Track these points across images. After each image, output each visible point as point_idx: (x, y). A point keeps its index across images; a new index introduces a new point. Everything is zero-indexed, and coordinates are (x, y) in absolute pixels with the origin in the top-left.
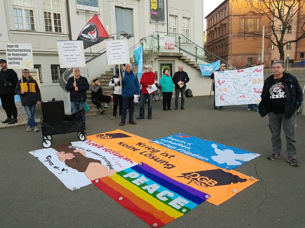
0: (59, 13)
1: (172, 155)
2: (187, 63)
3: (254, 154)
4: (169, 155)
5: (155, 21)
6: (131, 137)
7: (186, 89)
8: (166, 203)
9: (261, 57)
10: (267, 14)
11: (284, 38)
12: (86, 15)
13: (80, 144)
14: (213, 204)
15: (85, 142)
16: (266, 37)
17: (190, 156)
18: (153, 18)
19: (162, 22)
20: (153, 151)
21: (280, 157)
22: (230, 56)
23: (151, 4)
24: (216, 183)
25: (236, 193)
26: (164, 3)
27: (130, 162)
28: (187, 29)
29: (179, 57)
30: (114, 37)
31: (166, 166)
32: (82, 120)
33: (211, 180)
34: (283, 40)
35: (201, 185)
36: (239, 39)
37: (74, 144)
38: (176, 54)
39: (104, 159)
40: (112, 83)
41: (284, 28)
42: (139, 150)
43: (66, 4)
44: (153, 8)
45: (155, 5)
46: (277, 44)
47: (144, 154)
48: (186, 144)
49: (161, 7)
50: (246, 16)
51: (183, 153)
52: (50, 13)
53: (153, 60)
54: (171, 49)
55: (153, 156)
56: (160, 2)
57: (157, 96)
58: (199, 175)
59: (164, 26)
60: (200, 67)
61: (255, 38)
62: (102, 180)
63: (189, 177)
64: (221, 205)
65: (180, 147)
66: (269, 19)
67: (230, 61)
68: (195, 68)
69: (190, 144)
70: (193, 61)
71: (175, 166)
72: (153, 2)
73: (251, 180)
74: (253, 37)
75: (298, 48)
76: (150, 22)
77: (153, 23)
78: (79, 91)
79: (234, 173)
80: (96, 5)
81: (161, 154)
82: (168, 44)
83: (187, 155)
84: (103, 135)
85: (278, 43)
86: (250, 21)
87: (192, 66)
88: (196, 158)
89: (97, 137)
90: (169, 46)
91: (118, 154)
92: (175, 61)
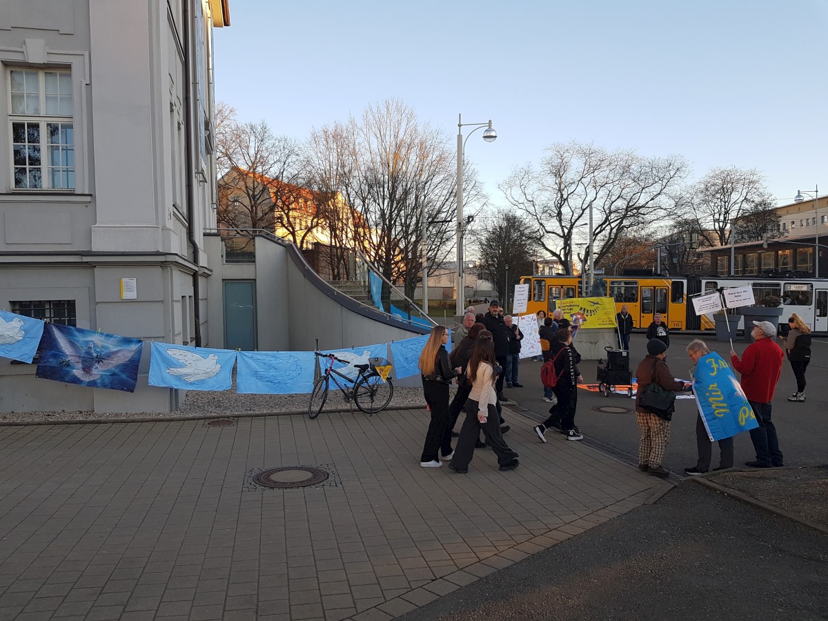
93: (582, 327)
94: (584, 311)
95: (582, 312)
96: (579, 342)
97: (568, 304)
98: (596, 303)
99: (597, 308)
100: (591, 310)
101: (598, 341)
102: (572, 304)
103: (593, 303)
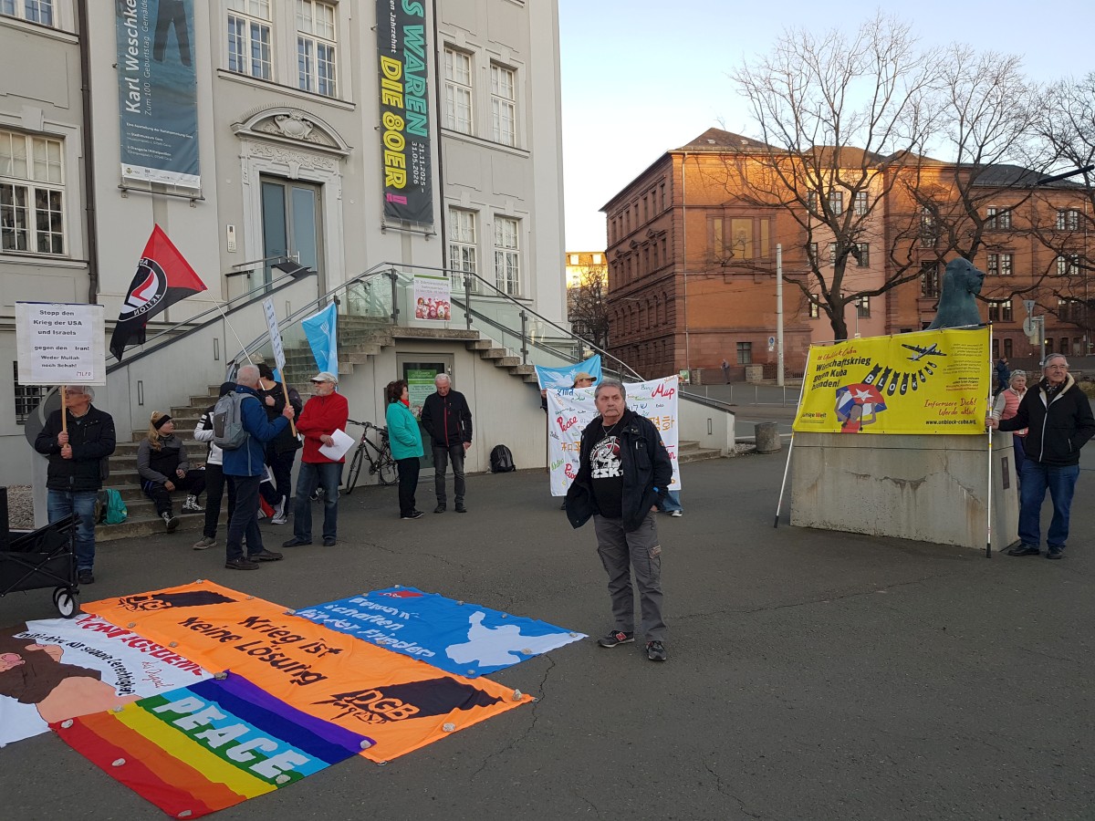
0: (56, 188)
1: (334, 648)
3: (570, 635)
4: (326, 648)
5: (399, 226)
6: (234, 601)
8: (245, 766)
9: (777, 342)
10: (788, 205)
11: (843, 283)
12: (153, 198)
13: (55, 626)
14: (372, 761)
15: (73, 621)
16: (788, 277)
17: (389, 648)
18: (392, 215)
19: (422, 230)
20: (281, 640)
21: (633, 640)
22: (680, 336)
23: (384, 171)
24: (416, 710)
25: (447, 734)
26: (430, 169)
27: (193, 672)
28: (512, 252)
29: (468, 344)
30: (251, 271)
31: (299, 678)
33: (408, 706)
34: (842, 287)
35: (371, 718)
36: (708, 281)
37: (34, 627)
38: (453, 335)
39: (115, 666)
40: (204, 429)
41: (841, 251)
42: (239, 638)
43: (83, 161)
44: (392, 182)
45: (400, 176)
46: (823, 300)
47: (251, 648)
48: (399, 614)
49: (419, 180)
50: (727, 211)
51: (373, 641)
52: (25, 189)
53: (375, 351)
54: (437, 317)
55: (274, 652)
56: (417, 164)
57: (391, 468)
58: (380, 695)
59: (430, 240)
60: (535, 375)
61: (757, 281)
62: (87, 724)
63: (350, 701)
64: (389, 762)
65: (374, 626)
66: (798, 220)
67: (683, 351)
69: (407, 617)
70: (513, 358)
71: (325, 678)
72: (392, 166)
73: (515, 699)
74: (751, 277)
75: (892, 315)
76: (384, 228)
77: (390, 231)
78: (74, 460)
79: (480, 684)
80: (192, 167)
81: (301, 648)
82: (427, 302)
83: (379, 645)
84: (146, 598)
85: (827, 297)
86: (741, 227)
88: (402, 652)
89: (122, 603)
90: (432, 308)
91: (166, 650)
92: (456, 354)
93: (867, 429)
94: (885, 376)
95: (876, 381)
96: (859, 476)
97: (839, 358)
98: (923, 351)
99: (929, 366)
100: (906, 376)
101: (923, 480)
102: (849, 357)
103: (918, 350)
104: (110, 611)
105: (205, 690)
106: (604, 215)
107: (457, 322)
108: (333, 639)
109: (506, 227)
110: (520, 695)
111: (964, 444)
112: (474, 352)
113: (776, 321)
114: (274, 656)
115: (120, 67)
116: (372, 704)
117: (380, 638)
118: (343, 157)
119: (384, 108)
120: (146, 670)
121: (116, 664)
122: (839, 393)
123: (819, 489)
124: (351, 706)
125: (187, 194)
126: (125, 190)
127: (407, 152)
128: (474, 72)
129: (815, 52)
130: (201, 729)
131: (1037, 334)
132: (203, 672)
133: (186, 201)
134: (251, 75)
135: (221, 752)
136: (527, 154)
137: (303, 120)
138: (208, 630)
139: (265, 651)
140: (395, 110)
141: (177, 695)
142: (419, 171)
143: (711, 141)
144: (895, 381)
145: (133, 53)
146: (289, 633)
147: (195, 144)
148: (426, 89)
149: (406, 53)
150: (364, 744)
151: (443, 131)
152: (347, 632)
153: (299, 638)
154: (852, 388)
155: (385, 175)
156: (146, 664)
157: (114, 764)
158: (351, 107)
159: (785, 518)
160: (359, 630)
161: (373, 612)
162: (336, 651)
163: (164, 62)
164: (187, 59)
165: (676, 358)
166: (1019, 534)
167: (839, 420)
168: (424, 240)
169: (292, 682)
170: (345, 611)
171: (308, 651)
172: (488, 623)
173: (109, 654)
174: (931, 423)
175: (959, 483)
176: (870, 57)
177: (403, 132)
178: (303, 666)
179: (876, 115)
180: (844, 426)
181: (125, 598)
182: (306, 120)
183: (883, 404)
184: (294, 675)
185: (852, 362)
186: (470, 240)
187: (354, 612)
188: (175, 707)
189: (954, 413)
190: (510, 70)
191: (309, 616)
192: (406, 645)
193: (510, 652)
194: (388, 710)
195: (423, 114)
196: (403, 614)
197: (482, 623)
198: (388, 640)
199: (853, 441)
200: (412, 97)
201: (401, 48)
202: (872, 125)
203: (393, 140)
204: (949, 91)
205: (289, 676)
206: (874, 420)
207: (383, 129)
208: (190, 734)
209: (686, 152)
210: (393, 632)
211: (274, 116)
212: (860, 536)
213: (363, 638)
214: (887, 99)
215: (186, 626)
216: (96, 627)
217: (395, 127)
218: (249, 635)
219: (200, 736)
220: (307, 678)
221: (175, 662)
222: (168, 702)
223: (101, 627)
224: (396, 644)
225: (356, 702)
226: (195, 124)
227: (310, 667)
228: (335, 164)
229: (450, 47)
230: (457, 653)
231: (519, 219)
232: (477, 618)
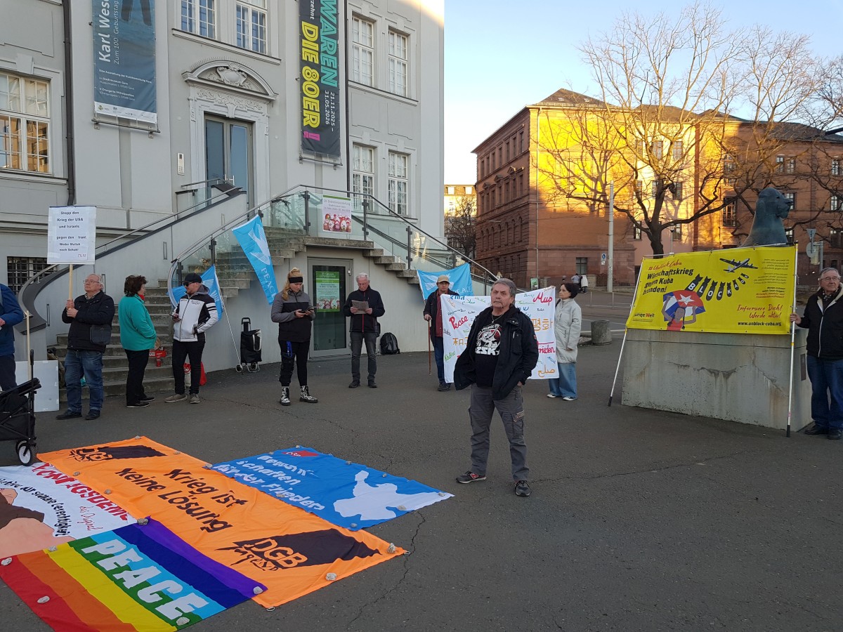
0: (43, 120)
1: (241, 500)
2: (386, 266)
3: (439, 495)
4: (234, 499)
5: (313, 158)
6: (164, 455)
7: (382, 333)
8: (151, 607)
9: (608, 258)
10: (620, 150)
11: (661, 213)
12: (120, 130)
14: (262, 606)
15: (30, 468)
16: (618, 207)
17: (286, 500)
18: (309, 149)
19: (332, 161)
20: (198, 490)
22: (532, 251)
23: (302, 113)
24: (304, 559)
25: (331, 582)
26: (339, 112)
27: (121, 517)
28: (402, 180)
29: (364, 252)
30: (196, 190)
31: (208, 525)
32: (25, 410)
33: (298, 555)
34: (660, 216)
35: (264, 565)
38: (353, 244)
39: (57, 509)
41: (661, 187)
42: (163, 487)
43: (64, 99)
44: (309, 123)
45: (315, 118)
46: (645, 226)
47: (170, 497)
48: (297, 471)
49: (330, 121)
50: (572, 154)
51: (273, 495)
52: (18, 121)
53: (290, 255)
54: (340, 230)
55: (191, 501)
56: (329, 109)
58: (274, 544)
59: (337, 170)
60: (418, 278)
62: (21, 560)
63: (249, 549)
64: (277, 608)
65: (276, 480)
66: (627, 163)
67: (534, 263)
68: (408, 279)
69: (304, 474)
70: (400, 264)
71: (230, 526)
72: (309, 110)
73: (390, 551)
75: (699, 239)
76: (301, 159)
77: (306, 161)
79: (362, 536)
80: (150, 106)
81: (213, 498)
82: (332, 217)
83: (279, 498)
84: (93, 450)
85: (649, 223)
87: (398, 274)
88: (297, 505)
89: (73, 454)
90: (337, 223)
91: (102, 497)
92: (355, 261)
93: (688, 328)
94: (705, 285)
95: (697, 288)
96: (679, 366)
97: (667, 269)
98: (738, 265)
99: (742, 277)
100: (722, 285)
101: (734, 371)
102: (675, 268)
103: (733, 263)
104: (61, 461)
105: (128, 534)
106: (475, 156)
107: (356, 234)
108: (240, 492)
109: (398, 161)
110: (394, 548)
111: (769, 343)
112: (369, 258)
113: (607, 241)
114: (189, 505)
115: (94, 24)
116: (267, 551)
117: (280, 491)
118: (270, 101)
119: (303, 63)
120: (82, 514)
121: (58, 507)
122: (666, 298)
123: (647, 375)
124: (250, 553)
125: (146, 128)
126: (97, 123)
127: (321, 99)
128: (375, 37)
129: (645, 30)
130: (120, 569)
131: (817, 255)
132: (128, 517)
133: (146, 133)
134: (199, 34)
135: (133, 592)
136: (416, 103)
137: (239, 71)
138: (139, 480)
139: (183, 500)
140: (312, 65)
141: (104, 537)
142: (330, 114)
143: (561, 99)
144: (713, 288)
145: (105, 14)
146: (205, 484)
147: (153, 88)
148: (337, 49)
149: (322, 19)
150: (257, 589)
151: (350, 83)
152: (254, 485)
153: (213, 490)
154: (677, 294)
155: (303, 117)
156: (83, 509)
157: (39, 601)
158: (278, 61)
159: (617, 399)
160: (263, 484)
161: (276, 469)
162: (242, 502)
163: (130, 21)
164: (148, 19)
165: (528, 268)
166: (813, 417)
167: (666, 320)
168: (332, 169)
169: (202, 529)
170: (254, 467)
171: (219, 501)
172: (371, 481)
173: (54, 499)
174: (743, 324)
175: (764, 374)
176: (688, 34)
177: (318, 83)
178: (213, 515)
179: (692, 80)
180: (669, 324)
181: (75, 450)
182: (242, 72)
183: (703, 307)
184: (204, 523)
185: (678, 272)
186: (368, 170)
187: (260, 469)
188: (101, 548)
189: (763, 316)
190: (404, 35)
191: (223, 470)
192: (301, 498)
193: (388, 508)
194: (280, 558)
195: (334, 69)
196: (301, 470)
197: (366, 481)
198: (286, 494)
199: (677, 338)
200: (327, 56)
201: (318, 15)
202: (688, 88)
203: (310, 89)
204: (751, 63)
205: (200, 523)
206: (694, 320)
207: (302, 80)
208: (109, 574)
209: (541, 107)
210: (291, 486)
211: (217, 67)
212: (679, 415)
213: (265, 491)
214: (701, 68)
215: (121, 475)
216: (47, 474)
217: (312, 79)
218: (171, 485)
219: (117, 576)
220: (215, 526)
221: (107, 507)
222: (95, 544)
223: (53, 475)
224: (292, 497)
225: (254, 549)
226: (153, 72)
227: (219, 516)
228: (264, 107)
229: (357, 16)
230: (344, 507)
231: (408, 155)
232: (362, 476)
